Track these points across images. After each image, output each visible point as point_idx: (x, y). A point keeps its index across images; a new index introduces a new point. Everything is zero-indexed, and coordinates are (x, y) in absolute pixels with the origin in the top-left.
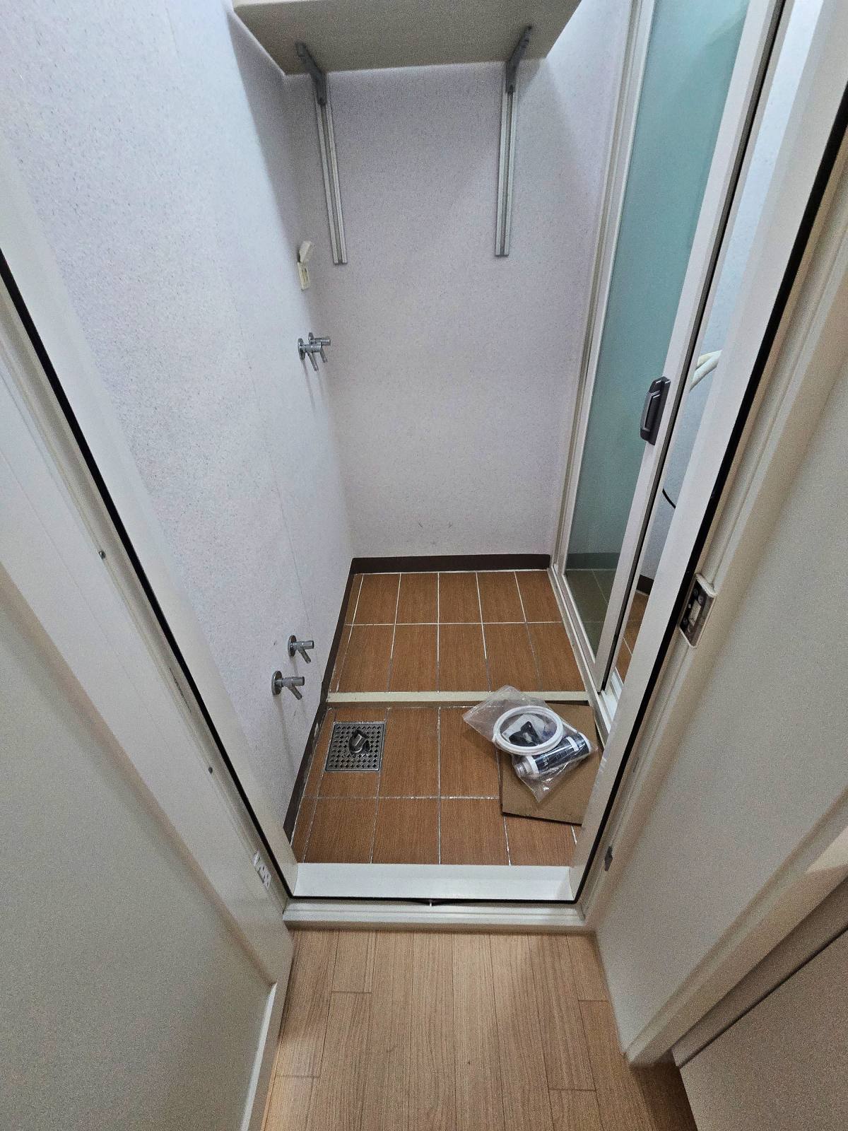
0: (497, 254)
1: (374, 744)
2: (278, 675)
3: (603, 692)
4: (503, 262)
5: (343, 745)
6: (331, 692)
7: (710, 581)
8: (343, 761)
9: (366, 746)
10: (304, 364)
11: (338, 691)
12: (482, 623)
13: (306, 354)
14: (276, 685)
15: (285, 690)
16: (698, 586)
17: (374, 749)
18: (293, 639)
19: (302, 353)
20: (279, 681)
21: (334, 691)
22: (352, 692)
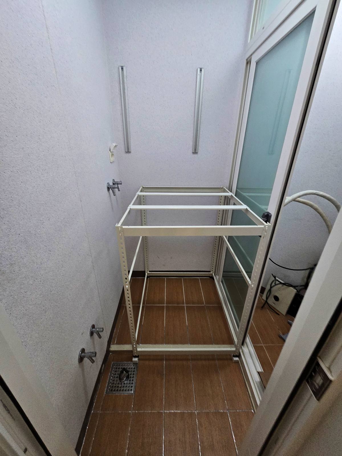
0: (193, 152)
1: (132, 376)
2: (83, 350)
3: (242, 347)
4: (195, 155)
5: (116, 376)
6: (112, 344)
7: (327, 365)
8: (115, 387)
9: (128, 377)
10: (109, 194)
11: (116, 344)
12: (185, 305)
13: (110, 189)
14: (81, 357)
15: (86, 359)
16: (318, 365)
17: (132, 379)
18: (93, 327)
19: (108, 189)
20: (83, 354)
21: (113, 344)
22: (123, 344)
